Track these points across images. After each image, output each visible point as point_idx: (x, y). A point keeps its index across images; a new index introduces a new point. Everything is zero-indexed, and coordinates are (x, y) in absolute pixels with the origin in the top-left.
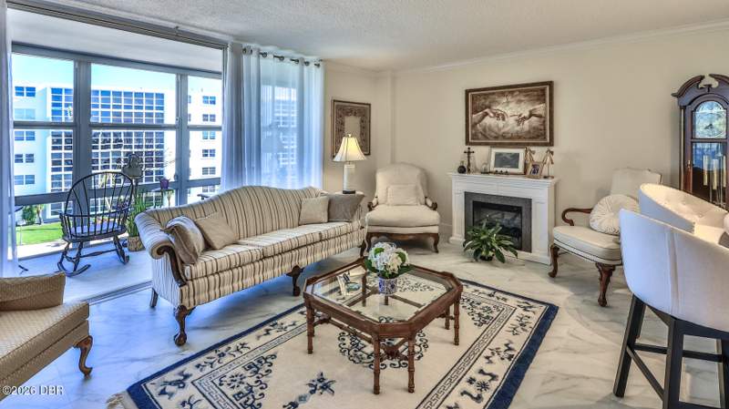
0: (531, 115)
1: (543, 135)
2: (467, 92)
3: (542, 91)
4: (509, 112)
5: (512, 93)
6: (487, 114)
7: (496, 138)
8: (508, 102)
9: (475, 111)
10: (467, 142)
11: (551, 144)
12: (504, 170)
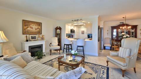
0: (38, 28)
2: (23, 20)
3: (40, 24)
4: (34, 27)
5: (34, 23)
6: (28, 27)
7: (31, 33)
8: (33, 25)
9: (25, 26)
10: (23, 34)
11: (41, 34)
12: (33, 40)
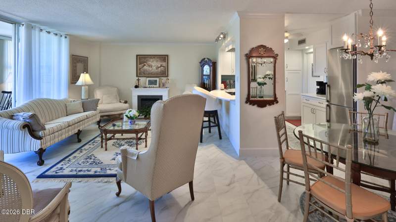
0: (161, 66)
1: (165, 73)
2: (137, 56)
3: (164, 58)
4: (153, 65)
5: (155, 58)
6: (145, 65)
7: (149, 74)
8: (153, 61)
9: (140, 64)
10: (137, 76)
11: (167, 76)
12: (152, 86)
